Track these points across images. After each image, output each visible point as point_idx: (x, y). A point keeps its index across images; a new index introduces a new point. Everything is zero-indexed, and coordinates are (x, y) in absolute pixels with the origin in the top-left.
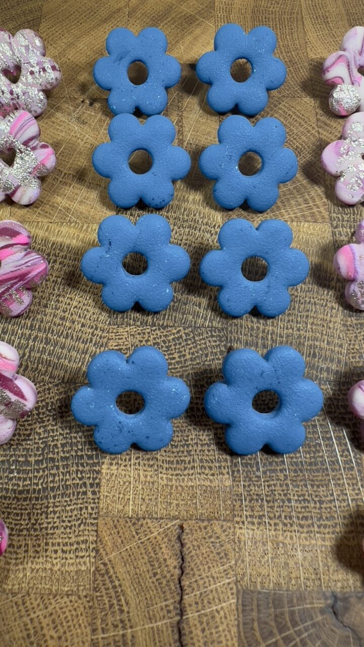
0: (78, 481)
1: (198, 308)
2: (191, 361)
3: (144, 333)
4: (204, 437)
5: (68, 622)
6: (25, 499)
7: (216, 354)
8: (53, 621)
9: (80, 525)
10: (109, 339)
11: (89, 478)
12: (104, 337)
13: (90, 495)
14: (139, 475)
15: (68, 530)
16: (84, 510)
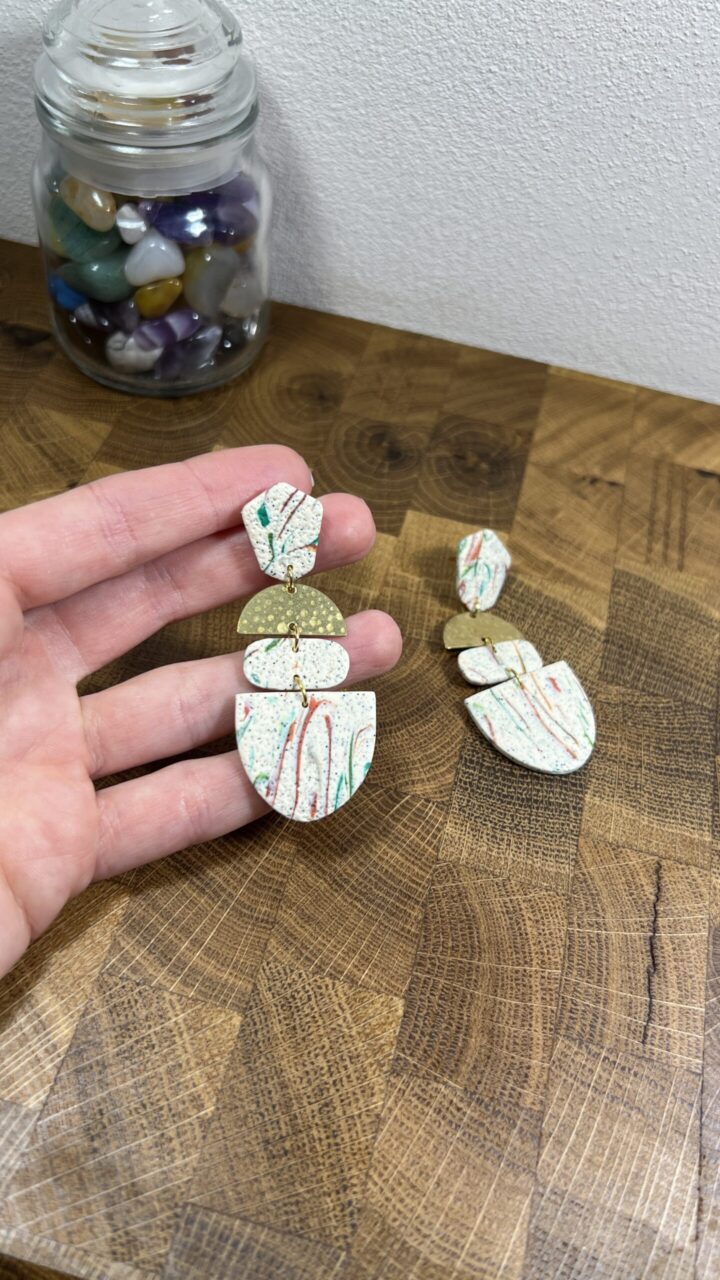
0: (561, 801)
1: (689, 687)
2: (680, 729)
3: (633, 695)
4: (687, 796)
5: (545, 910)
6: (509, 803)
7: (704, 730)
8: (532, 907)
9: (561, 837)
10: (598, 692)
11: (572, 801)
12: (593, 689)
13: (572, 815)
14: (621, 811)
15: (550, 838)
16: (566, 826)
